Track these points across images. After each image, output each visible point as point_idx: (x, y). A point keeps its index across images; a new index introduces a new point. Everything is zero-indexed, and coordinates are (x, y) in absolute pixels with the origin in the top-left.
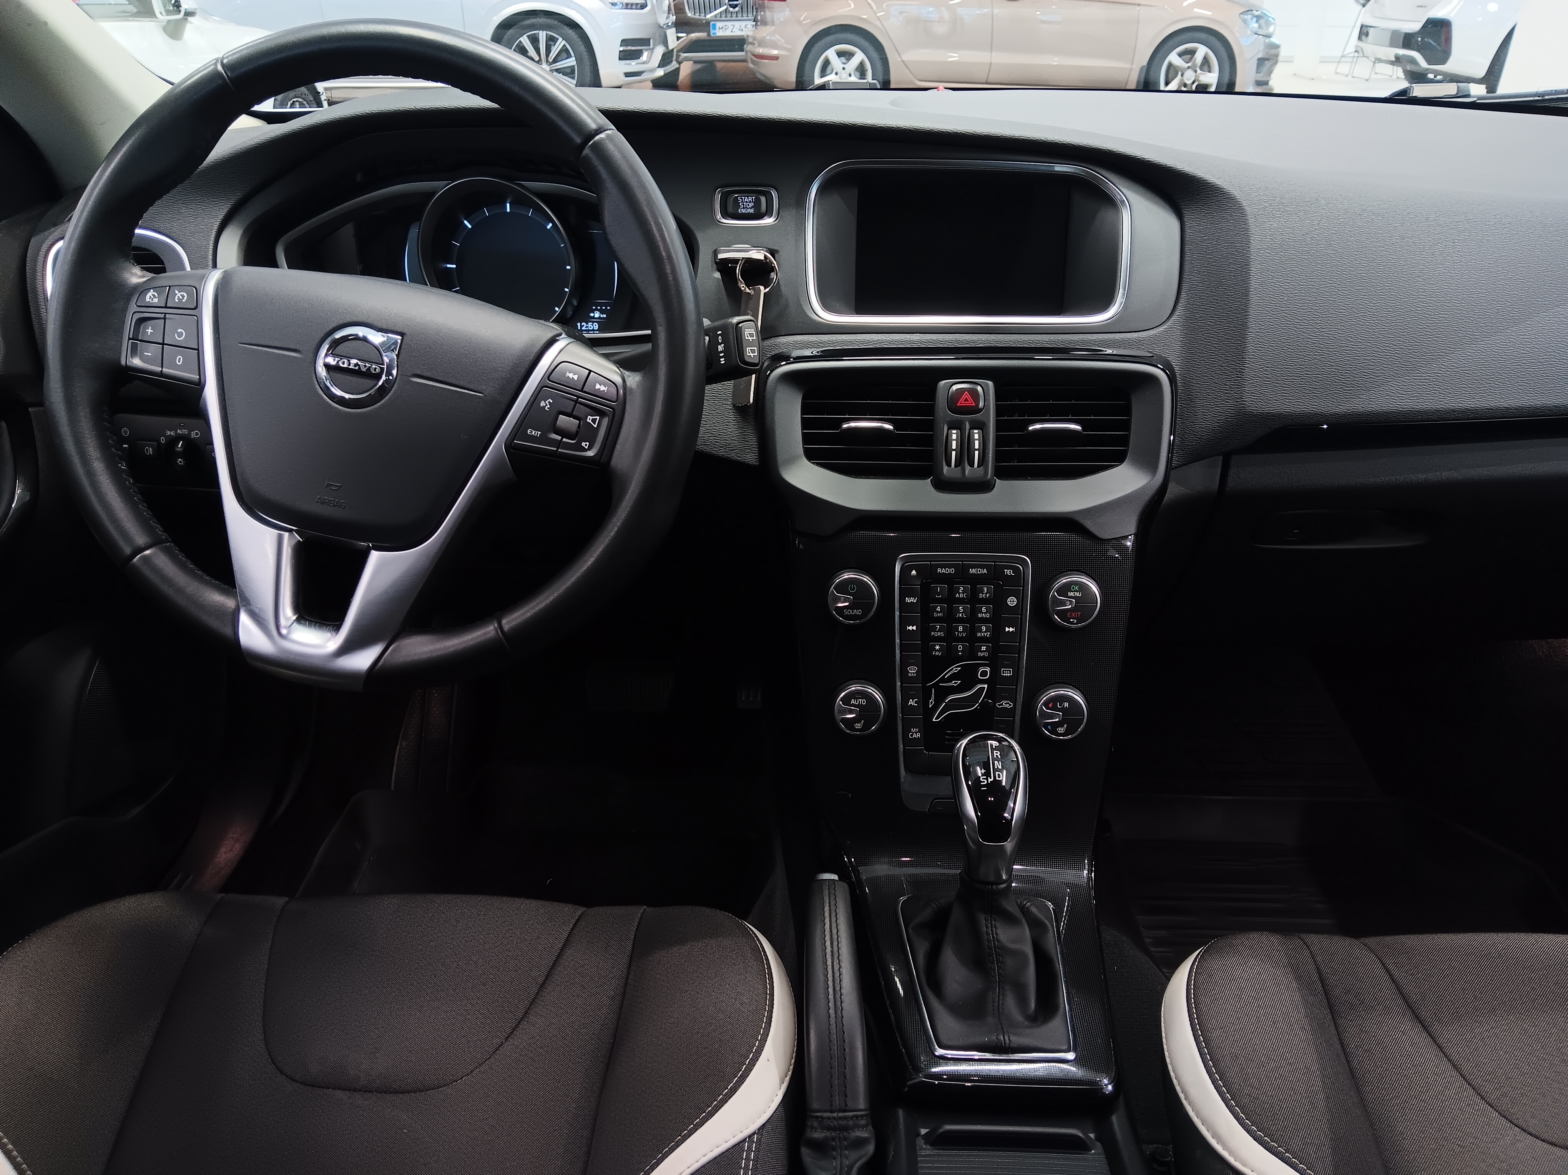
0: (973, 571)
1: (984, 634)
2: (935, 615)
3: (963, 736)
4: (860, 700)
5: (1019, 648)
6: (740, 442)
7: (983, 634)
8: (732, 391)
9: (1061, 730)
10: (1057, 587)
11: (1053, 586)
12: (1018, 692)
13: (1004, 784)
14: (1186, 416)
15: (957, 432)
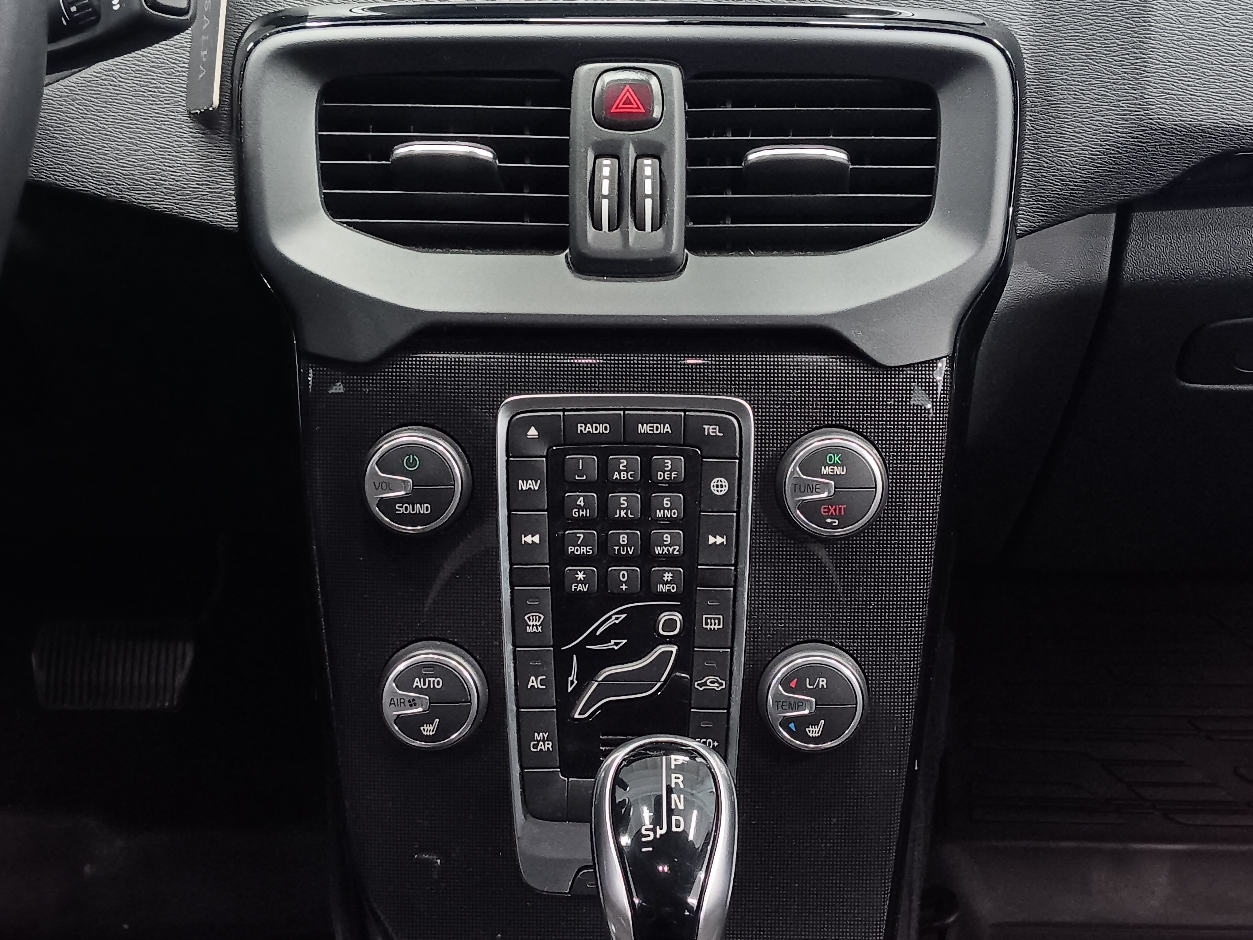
0: (643, 429)
1: (668, 550)
2: (575, 513)
3: (617, 744)
4: (432, 679)
5: (736, 576)
6: (202, 185)
7: (666, 549)
8: (185, 86)
9: (814, 731)
10: (799, 459)
11: (794, 456)
12: (735, 661)
13: (691, 837)
14: (1043, 134)
15: (612, 162)
